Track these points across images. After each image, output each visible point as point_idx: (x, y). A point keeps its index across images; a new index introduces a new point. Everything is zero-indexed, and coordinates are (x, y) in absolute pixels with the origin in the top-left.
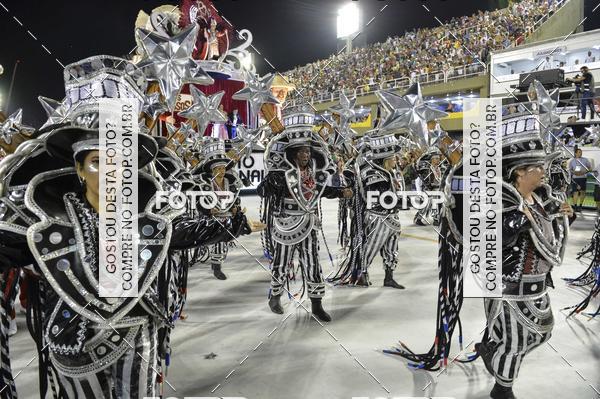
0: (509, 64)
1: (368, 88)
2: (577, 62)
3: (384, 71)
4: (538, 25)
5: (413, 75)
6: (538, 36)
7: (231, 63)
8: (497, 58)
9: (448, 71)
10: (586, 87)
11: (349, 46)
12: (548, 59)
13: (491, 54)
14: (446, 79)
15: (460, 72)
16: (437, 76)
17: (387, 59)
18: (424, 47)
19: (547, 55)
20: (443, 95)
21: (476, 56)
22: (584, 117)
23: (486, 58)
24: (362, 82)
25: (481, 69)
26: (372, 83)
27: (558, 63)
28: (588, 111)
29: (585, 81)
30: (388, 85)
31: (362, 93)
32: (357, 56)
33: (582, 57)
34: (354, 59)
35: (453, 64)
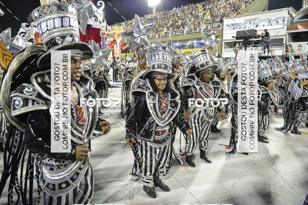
0: (232, 25)
1: (164, 34)
2: (264, 26)
3: (172, 25)
4: (247, 6)
5: (186, 28)
6: (247, 11)
7: (93, 18)
8: (227, 21)
9: (203, 26)
10: (266, 39)
11: (154, 11)
12: (250, 23)
13: (224, 19)
14: (202, 31)
15: (209, 27)
16: (198, 29)
17: (173, 19)
18: (192, 14)
19: (250, 22)
20: (201, 39)
21: (217, 20)
22: (264, 53)
23: (221, 21)
24: (160, 31)
25: (219, 27)
26: (165, 31)
27: (255, 25)
28: (267, 50)
29: (266, 36)
30: (174, 33)
31: (161, 36)
32: (158, 17)
33: (266, 23)
34: (157, 18)
35: (205, 23)
